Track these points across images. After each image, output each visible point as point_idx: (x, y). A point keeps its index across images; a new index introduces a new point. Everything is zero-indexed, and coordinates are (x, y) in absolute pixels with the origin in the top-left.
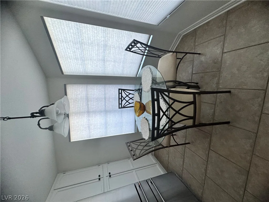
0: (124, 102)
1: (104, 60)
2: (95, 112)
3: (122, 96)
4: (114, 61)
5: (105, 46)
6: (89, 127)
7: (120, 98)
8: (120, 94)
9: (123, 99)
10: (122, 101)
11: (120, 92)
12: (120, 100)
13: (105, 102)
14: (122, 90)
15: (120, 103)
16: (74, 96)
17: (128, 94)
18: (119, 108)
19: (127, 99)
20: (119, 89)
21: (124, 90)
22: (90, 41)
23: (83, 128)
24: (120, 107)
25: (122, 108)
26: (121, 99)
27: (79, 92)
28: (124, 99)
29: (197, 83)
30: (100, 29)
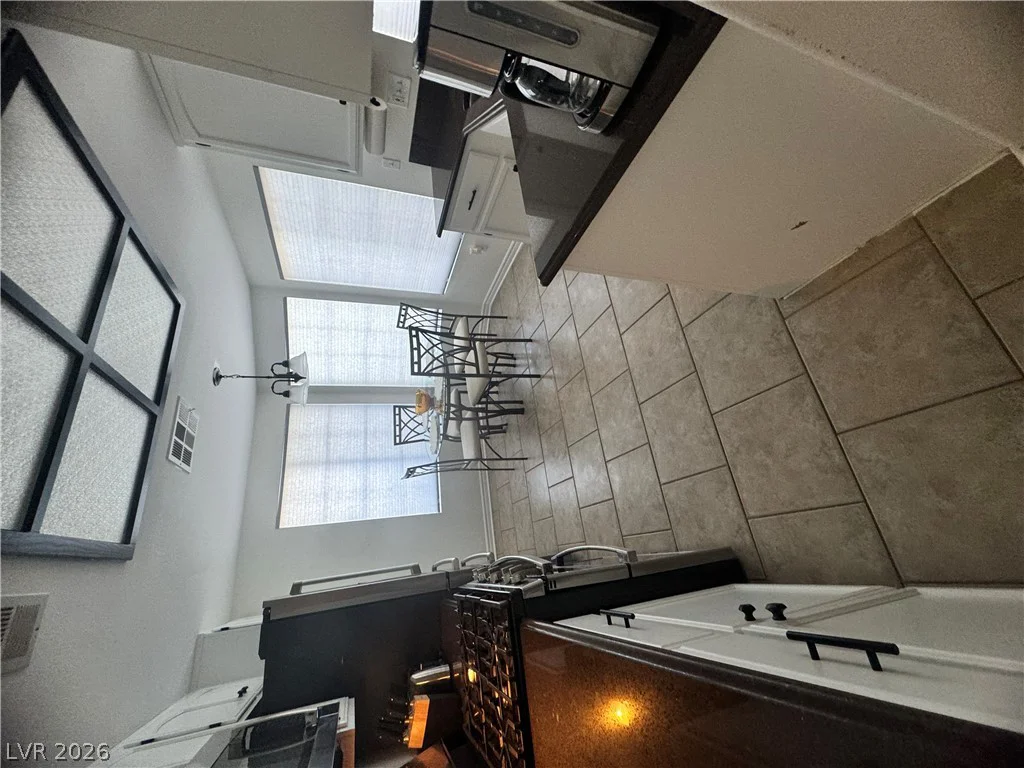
0: (405, 431)
1: (365, 355)
2: (343, 462)
3: (400, 420)
4: (384, 356)
5: (368, 330)
6: (326, 494)
7: (397, 423)
8: (397, 417)
9: (403, 425)
10: (401, 430)
11: (397, 412)
12: (397, 428)
13: (366, 438)
14: (400, 407)
15: (398, 434)
16: (302, 425)
17: (412, 415)
18: (396, 444)
19: (412, 425)
20: (395, 407)
21: (405, 407)
22: (343, 324)
23: (312, 496)
24: (398, 441)
25: (400, 443)
26: (398, 425)
27: (313, 419)
28: (406, 425)
29: (521, 402)
30: (360, 307)
